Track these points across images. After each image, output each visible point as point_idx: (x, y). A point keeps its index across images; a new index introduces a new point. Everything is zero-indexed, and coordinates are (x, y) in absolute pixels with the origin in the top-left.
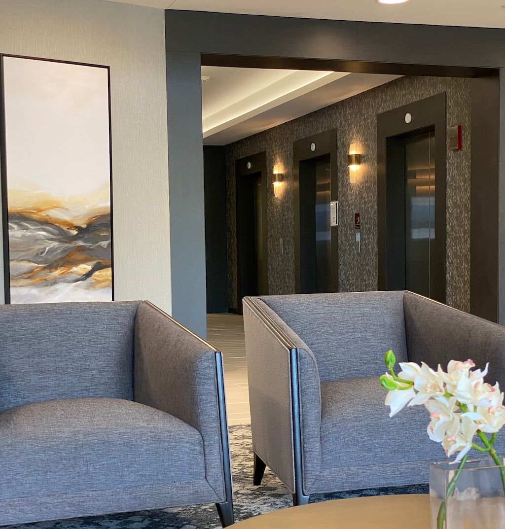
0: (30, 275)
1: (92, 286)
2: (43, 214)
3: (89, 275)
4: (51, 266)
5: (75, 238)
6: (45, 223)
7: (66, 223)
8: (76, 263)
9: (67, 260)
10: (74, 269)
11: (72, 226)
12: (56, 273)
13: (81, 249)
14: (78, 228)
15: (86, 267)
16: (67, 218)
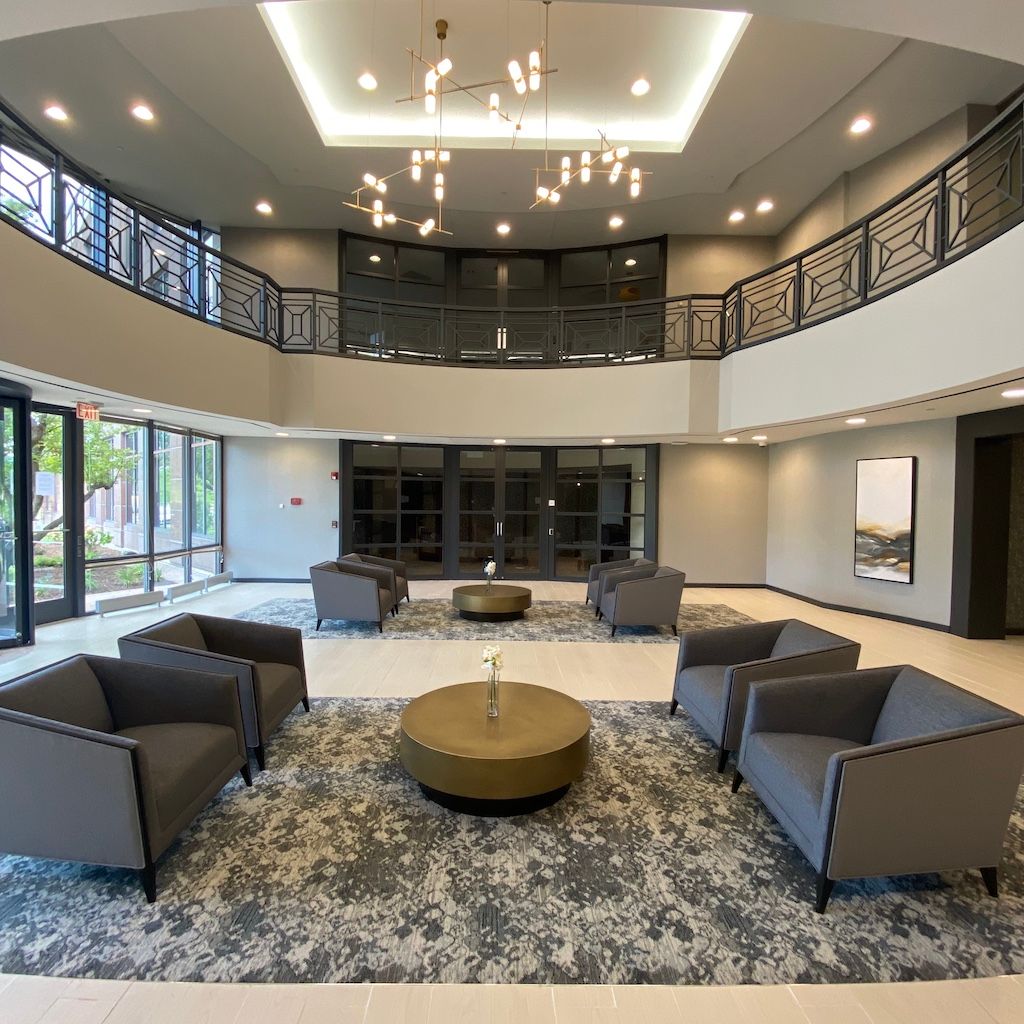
3: (896, 564)
4: (876, 557)
6: (873, 536)
7: (884, 537)
9: (884, 555)
12: (878, 561)
15: (894, 560)
16: (885, 535)
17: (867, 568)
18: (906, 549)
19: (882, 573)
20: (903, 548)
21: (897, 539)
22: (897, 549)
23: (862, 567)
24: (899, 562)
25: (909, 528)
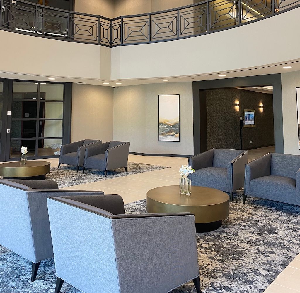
0: (163, 134)
1: (175, 137)
2: (165, 123)
3: (174, 135)
4: (167, 133)
5: (172, 127)
6: (166, 124)
7: (170, 125)
8: (172, 132)
9: (170, 132)
10: (171, 133)
11: (171, 125)
12: (168, 134)
13: (172, 129)
14: (172, 125)
15: (174, 133)
16: (170, 123)
17: (163, 137)
18: (178, 129)
19: (169, 138)
20: (176, 128)
21: (174, 125)
22: (175, 129)
23: (161, 137)
24: (175, 134)
25: (179, 121)
